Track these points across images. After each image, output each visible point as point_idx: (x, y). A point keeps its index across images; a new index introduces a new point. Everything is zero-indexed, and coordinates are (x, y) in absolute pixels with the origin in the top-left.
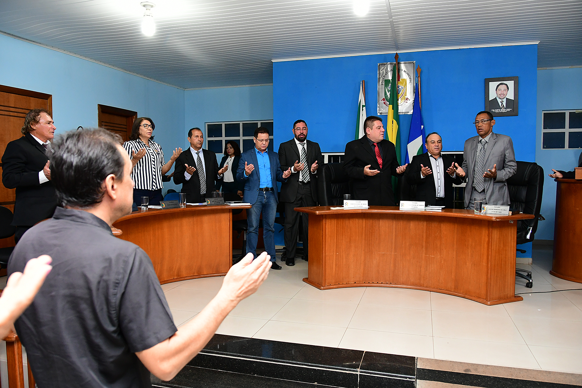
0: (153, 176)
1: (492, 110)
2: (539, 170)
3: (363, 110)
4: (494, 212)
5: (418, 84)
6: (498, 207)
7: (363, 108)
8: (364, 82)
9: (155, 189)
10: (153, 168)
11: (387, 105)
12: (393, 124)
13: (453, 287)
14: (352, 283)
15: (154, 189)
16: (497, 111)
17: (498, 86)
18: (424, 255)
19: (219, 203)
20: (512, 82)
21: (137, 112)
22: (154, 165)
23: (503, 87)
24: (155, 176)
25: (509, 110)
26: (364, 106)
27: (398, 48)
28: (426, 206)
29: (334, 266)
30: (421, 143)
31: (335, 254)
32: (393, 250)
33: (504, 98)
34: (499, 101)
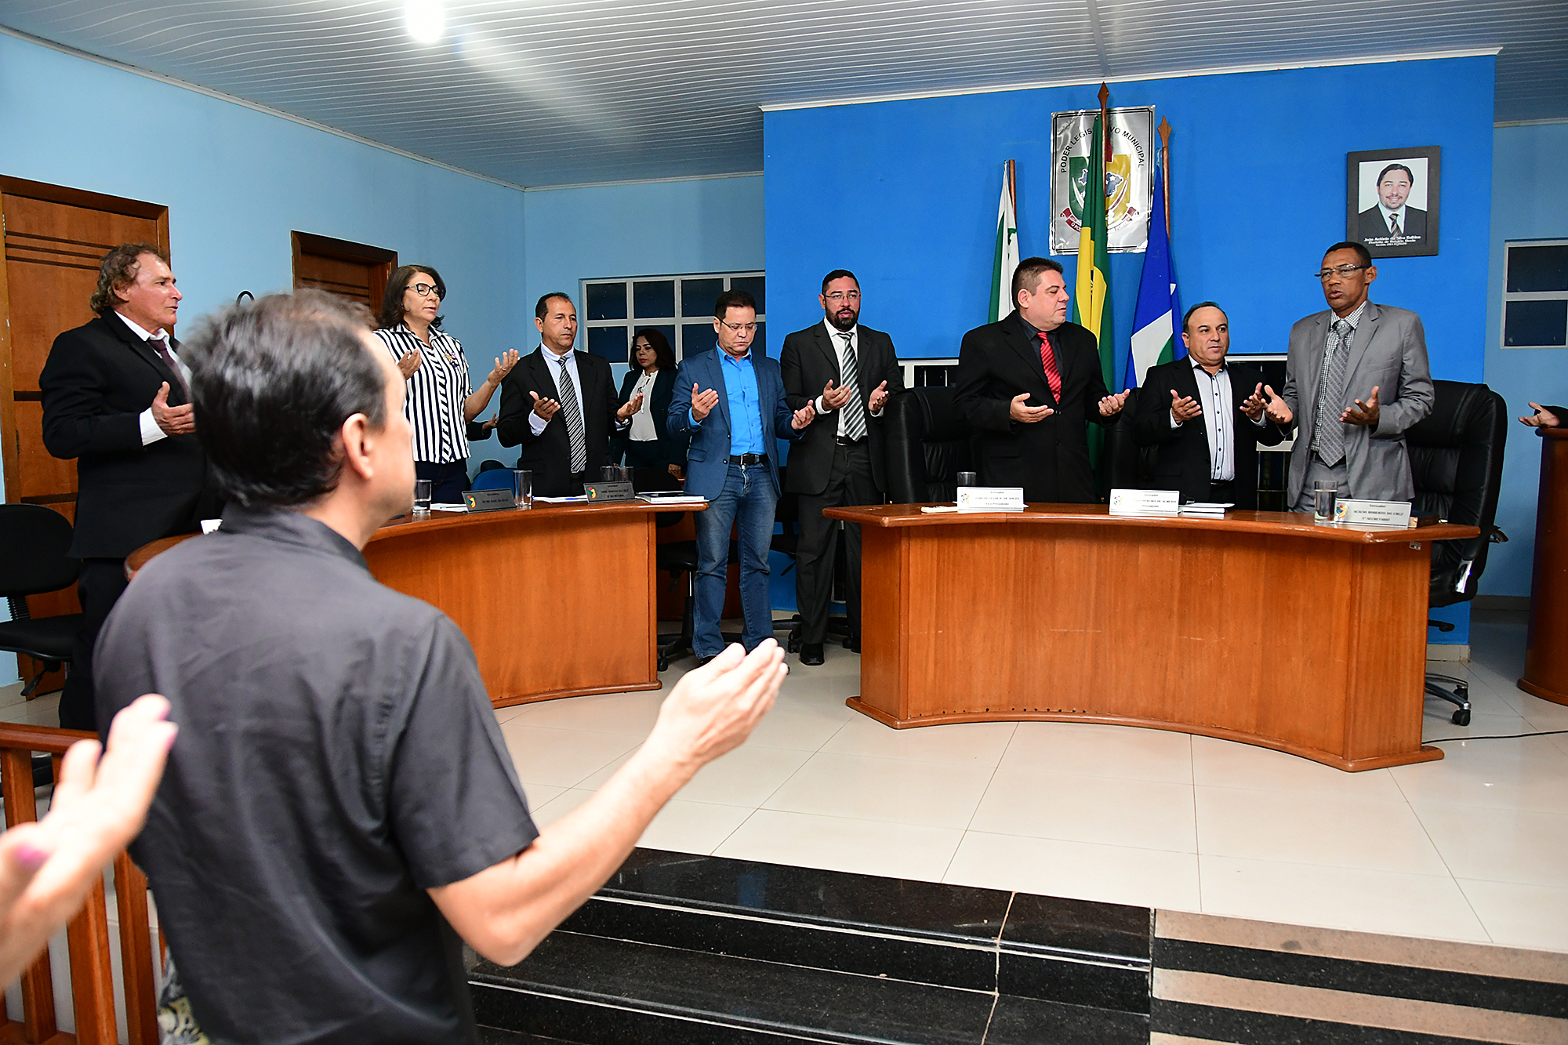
0: (443, 424)
1: (1366, 240)
2: (1494, 403)
3: (1009, 241)
4: (1369, 519)
5: (1163, 169)
6: (1380, 504)
7: (1009, 236)
8: (1012, 166)
9: (448, 459)
10: (443, 402)
11: (1075, 229)
12: (1092, 279)
13: (1253, 722)
14: (980, 711)
15: (445, 460)
16: (1379, 242)
17: (1384, 172)
18: (1174, 636)
19: (621, 496)
20: (1424, 162)
21: (396, 253)
22: (445, 396)
23: (1396, 176)
24: (448, 424)
25: (1413, 239)
26: (1014, 231)
27: (1106, 71)
28: (1182, 502)
29: (931, 665)
30: (1168, 333)
31: (933, 632)
32: (1091, 623)
33: (1400, 206)
34: (1386, 214)
